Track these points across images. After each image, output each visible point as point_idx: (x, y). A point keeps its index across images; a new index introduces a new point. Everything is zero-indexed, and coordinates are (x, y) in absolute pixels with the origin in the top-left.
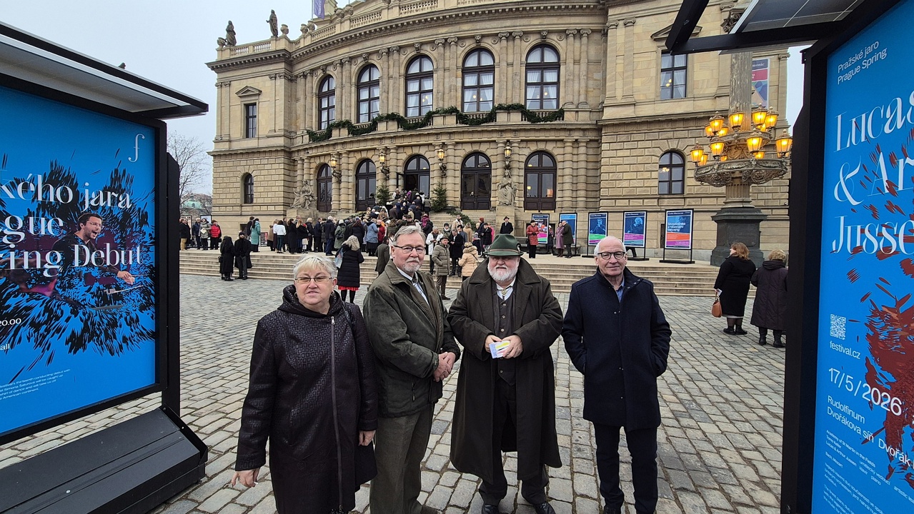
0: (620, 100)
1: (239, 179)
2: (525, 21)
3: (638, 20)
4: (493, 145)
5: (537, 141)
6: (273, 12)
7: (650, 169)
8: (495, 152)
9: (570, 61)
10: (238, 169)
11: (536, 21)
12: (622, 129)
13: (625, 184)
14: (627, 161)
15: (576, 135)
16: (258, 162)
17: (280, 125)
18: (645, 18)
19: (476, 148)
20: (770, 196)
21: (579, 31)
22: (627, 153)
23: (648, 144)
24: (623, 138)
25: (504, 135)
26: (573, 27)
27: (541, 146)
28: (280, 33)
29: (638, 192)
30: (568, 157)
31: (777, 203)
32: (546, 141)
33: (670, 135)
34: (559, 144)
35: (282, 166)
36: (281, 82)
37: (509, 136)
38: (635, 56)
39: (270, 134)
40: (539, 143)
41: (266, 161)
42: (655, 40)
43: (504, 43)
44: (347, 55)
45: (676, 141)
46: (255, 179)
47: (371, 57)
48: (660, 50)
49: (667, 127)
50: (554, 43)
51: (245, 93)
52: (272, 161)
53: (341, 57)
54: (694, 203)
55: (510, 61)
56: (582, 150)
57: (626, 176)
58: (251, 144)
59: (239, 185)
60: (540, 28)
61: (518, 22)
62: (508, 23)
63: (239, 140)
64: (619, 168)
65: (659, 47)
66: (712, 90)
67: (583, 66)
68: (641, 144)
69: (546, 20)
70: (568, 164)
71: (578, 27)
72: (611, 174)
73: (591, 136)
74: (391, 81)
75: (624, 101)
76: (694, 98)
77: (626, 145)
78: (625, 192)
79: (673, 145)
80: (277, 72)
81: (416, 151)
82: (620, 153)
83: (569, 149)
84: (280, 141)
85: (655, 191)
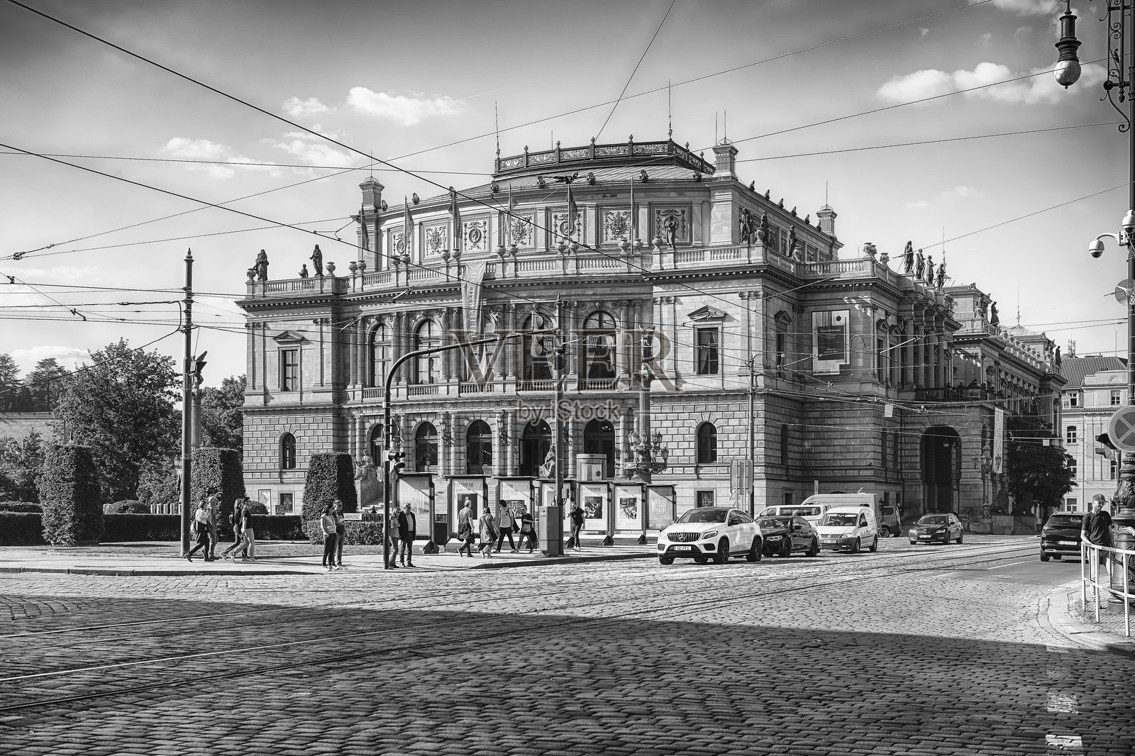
1: (278, 439)
2: (580, 291)
3: (679, 298)
4: (552, 414)
6: (317, 247)
7: (690, 440)
10: (277, 427)
11: (590, 292)
12: (666, 401)
15: (630, 404)
16: (302, 420)
17: (328, 377)
18: (684, 297)
20: (857, 456)
21: (630, 301)
23: (686, 416)
24: (667, 409)
26: (625, 297)
28: (325, 272)
29: (680, 460)
30: (622, 425)
31: (863, 463)
33: (703, 408)
35: (331, 426)
36: (327, 329)
38: (678, 332)
39: (316, 389)
41: (310, 420)
42: (693, 319)
44: (405, 310)
45: (708, 415)
46: (297, 440)
47: (430, 314)
48: (695, 328)
49: (701, 402)
51: (284, 337)
52: (318, 419)
53: (398, 310)
54: (723, 472)
55: (568, 328)
56: (635, 418)
58: (291, 399)
59: (276, 447)
60: (594, 298)
61: (573, 292)
62: (564, 292)
63: (277, 394)
65: (694, 326)
68: (681, 416)
69: (599, 291)
70: (622, 432)
71: (630, 297)
76: (723, 376)
77: (669, 416)
79: (705, 418)
80: (323, 316)
81: (478, 417)
83: (623, 418)
84: (328, 398)
85: (693, 460)
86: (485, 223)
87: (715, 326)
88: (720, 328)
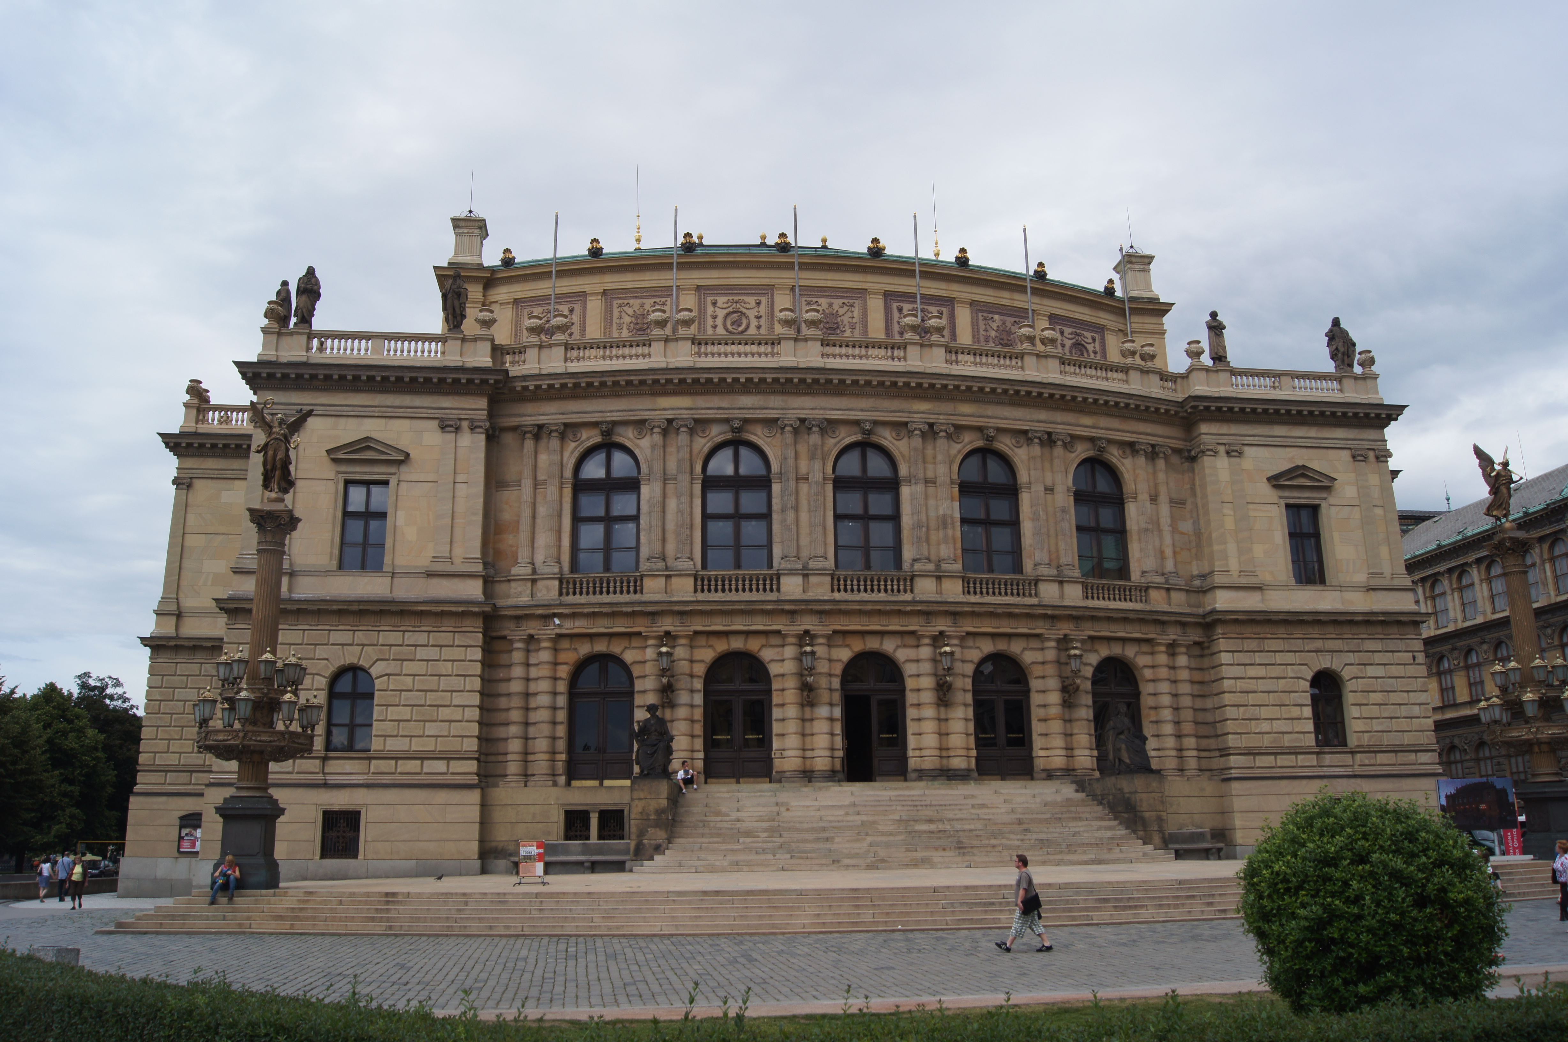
0: (1235, 578)
1: (322, 681)
2: (1069, 417)
3: (1246, 448)
4: (1035, 644)
5: (1109, 639)
7: (1300, 702)
8: (1038, 656)
9: (1144, 497)
10: (323, 652)
11: (1087, 420)
12: (1249, 630)
13: (1265, 726)
14: (1262, 685)
15: (1173, 634)
16: (394, 637)
17: (470, 547)
18: (1254, 449)
19: (1002, 646)
21: (1153, 447)
22: (1261, 672)
23: (1290, 658)
24: (1253, 645)
25: (1059, 625)
26: (1143, 439)
27: (1116, 650)
29: (1287, 741)
30: (1164, 673)
32: (1124, 640)
33: (1319, 644)
34: (1145, 648)
37: (1065, 628)
38: (1251, 506)
39: (439, 567)
40: (1112, 644)
41: (422, 638)
42: (1276, 487)
43: (1036, 450)
44: (685, 414)
45: (1328, 656)
46: (378, 684)
47: (751, 428)
48: (1283, 502)
49: (1315, 632)
50: (1114, 460)
51: (355, 452)
52: (445, 638)
53: (669, 414)
54: (1367, 762)
55: (1049, 483)
56: (1182, 660)
57: (1265, 712)
58: (366, 586)
60: (1094, 433)
61: (1059, 416)
62: (1043, 415)
63: (325, 573)
64: (1252, 698)
65: (1281, 497)
66: (1361, 578)
67: (1165, 510)
68: (1279, 658)
69: (1104, 422)
70: (1164, 687)
71: (1153, 440)
72: (1242, 709)
73: (1195, 635)
74: (804, 487)
75: (1243, 581)
76: (1341, 588)
77: (1258, 658)
78: (1266, 741)
79: (1324, 662)
80: (463, 414)
81: (873, 644)
82: (1252, 672)
83: (1162, 659)
84: (474, 590)
85: (1310, 740)
86: (758, 304)
87: (1316, 502)
88: (1324, 505)
